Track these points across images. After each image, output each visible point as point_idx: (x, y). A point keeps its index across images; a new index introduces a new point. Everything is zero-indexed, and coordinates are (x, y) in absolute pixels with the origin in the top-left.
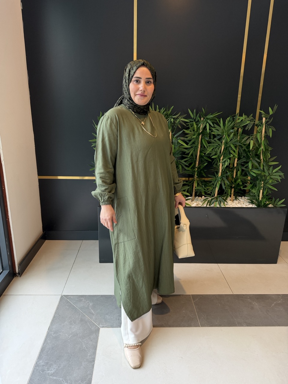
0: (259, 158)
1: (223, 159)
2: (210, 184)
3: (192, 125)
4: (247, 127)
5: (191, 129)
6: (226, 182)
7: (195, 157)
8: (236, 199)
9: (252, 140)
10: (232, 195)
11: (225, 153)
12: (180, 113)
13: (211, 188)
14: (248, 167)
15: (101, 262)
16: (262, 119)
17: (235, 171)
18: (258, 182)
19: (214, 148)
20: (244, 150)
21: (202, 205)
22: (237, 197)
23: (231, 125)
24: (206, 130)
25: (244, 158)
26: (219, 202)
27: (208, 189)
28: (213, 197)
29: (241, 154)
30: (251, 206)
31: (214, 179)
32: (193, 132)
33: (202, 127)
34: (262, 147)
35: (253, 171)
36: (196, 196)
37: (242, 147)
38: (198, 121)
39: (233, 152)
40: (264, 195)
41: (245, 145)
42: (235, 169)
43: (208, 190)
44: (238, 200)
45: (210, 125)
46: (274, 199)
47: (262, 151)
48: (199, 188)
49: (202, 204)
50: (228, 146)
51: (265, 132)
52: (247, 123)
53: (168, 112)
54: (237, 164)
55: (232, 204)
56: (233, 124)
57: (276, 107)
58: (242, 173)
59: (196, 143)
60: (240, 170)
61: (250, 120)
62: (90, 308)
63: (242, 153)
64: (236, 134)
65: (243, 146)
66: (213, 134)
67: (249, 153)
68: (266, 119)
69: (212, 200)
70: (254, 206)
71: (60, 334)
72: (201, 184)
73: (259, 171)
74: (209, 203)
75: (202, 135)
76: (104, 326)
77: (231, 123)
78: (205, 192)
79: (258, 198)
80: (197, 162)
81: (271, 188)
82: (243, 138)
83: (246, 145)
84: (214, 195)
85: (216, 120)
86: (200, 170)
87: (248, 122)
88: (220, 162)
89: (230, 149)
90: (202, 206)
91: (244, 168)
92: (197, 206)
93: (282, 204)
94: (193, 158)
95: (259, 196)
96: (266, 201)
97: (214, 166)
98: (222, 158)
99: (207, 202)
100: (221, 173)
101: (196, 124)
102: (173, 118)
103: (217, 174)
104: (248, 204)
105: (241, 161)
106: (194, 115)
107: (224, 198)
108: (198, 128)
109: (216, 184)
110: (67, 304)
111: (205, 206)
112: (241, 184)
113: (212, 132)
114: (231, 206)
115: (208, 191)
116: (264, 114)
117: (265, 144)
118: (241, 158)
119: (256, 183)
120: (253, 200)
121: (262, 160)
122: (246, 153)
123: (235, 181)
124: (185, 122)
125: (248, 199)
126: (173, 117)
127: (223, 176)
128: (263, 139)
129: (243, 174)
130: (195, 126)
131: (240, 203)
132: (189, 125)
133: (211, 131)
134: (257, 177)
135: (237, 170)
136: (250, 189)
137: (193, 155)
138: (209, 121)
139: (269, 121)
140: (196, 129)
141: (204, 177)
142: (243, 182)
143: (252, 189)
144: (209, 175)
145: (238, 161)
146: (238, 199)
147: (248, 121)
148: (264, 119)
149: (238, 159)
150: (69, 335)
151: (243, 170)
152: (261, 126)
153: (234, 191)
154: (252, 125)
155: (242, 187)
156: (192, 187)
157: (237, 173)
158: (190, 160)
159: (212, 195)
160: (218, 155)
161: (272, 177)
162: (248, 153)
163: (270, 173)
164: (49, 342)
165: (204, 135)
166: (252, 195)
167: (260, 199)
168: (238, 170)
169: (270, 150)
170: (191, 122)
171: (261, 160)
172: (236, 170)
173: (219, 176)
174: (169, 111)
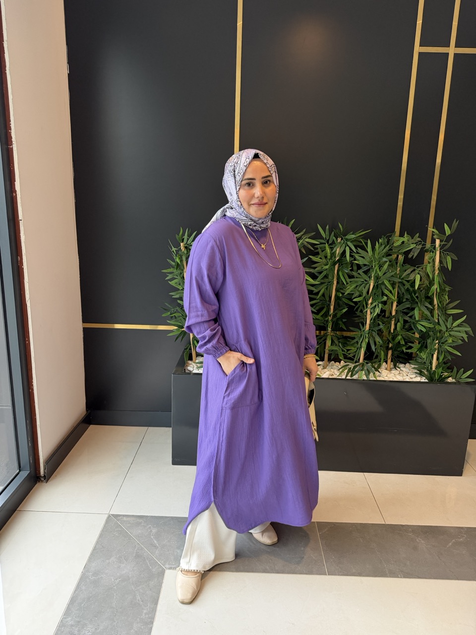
0: (431, 303)
1: (372, 304)
2: (352, 343)
3: (323, 250)
4: (411, 253)
5: (322, 255)
6: (378, 339)
7: (328, 299)
8: (395, 366)
9: (419, 274)
10: (389, 361)
11: (375, 293)
12: (304, 230)
13: (353, 349)
14: (414, 316)
15: (174, 463)
16: (435, 241)
17: (393, 322)
18: (429, 341)
19: (357, 286)
20: (408, 290)
22: (398, 364)
23: (384, 251)
24: (346, 256)
25: (408, 302)
26: (367, 372)
27: (348, 350)
28: (357, 364)
29: (401, 296)
30: (418, 379)
31: (358, 333)
32: (324, 260)
33: (338, 251)
34: (436, 287)
35: (422, 323)
36: (330, 360)
37: (404, 285)
38: (333, 242)
39: (388, 292)
40: (440, 361)
41: (408, 281)
42: (393, 319)
43: (349, 352)
44: (399, 370)
45: (350, 249)
46: (455, 369)
47: (435, 292)
48: (334, 348)
49: (338, 374)
50: (380, 282)
51: (441, 262)
52: (412, 247)
54: (397, 311)
55: (388, 375)
56: (387, 248)
57: (455, 224)
58: (404, 326)
59: (330, 277)
60: (402, 321)
61: (415, 243)
62: (152, 537)
63: (403, 294)
64: (395, 263)
65: (405, 282)
66: (357, 264)
67: (415, 294)
68: (441, 241)
69: (355, 367)
70: (424, 380)
71: (102, 577)
72: (336, 342)
73: (431, 323)
74: (350, 373)
75: (339, 264)
76: (173, 566)
77: (385, 247)
78: (344, 354)
79: (429, 367)
80: (332, 307)
81: (451, 351)
82: (406, 271)
83: (411, 282)
84: (359, 360)
85: (361, 242)
86: (337, 319)
88: (367, 307)
89: (383, 287)
90: (338, 377)
91: (407, 318)
92: (330, 377)
93: (468, 377)
94: (325, 301)
95: (431, 363)
96: (442, 373)
97: (358, 313)
98: (370, 301)
99: (346, 371)
100: (370, 325)
101: (331, 248)
103: (363, 326)
104: (414, 376)
105: (402, 307)
106: (326, 233)
107: (376, 366)
108: (333, 254)
109: (362, 342)
110: (116, 530)
111: (344, 377)
112: (404, 343)
113: (355, 260)
114: (386, 379)
115: (349, 354)
116: (437, 235)
117: (440, 281)
118: (402, 302)
119: (427, 343)
120: (423, 370)
121: (436, 306)
122: (410, 294)
123: (394, 339)
124: (313, 245)
125: (414, 368)
127: (372, 330)
128: (437, 272)
129: (406, 327)
130: (328, 250)
131: (401, 375)
132: (317, 249)
133: (353, 259)
134: (429, 334)
135: (397, 320)
136: (417, 352)
137: (325, 295)
138: (349, 243)
139: (447, 244)
140: (329, 255)
141: (342, 330)
142: (406, 341)
143: (420, 352)
144: (351, 328)
145: (397, 306)
146: (399, 368)
147: (412, 244)
148: (438, 242)
149: (397, 303)
150: (116, 579)
151: (405, 322)
152: (433, 252)
153: (392, 355)
154: (419, 250)
155: (404, 349)
156: (323, 346)
157: (396, 325)
158: (320, 303)
159: (355, 361)
160: (364, 296)
161: (452, 333)
162: (413, 294)
163: (449, 327)
164: (84, 588)
165: (342, 265)
166: (420, 361)
167: (434, 369)
168: (398, 321)
169: (448, 291)
170: (321, 243)
171: (434, 306)
172: (395, 320)
173: (366, 330)
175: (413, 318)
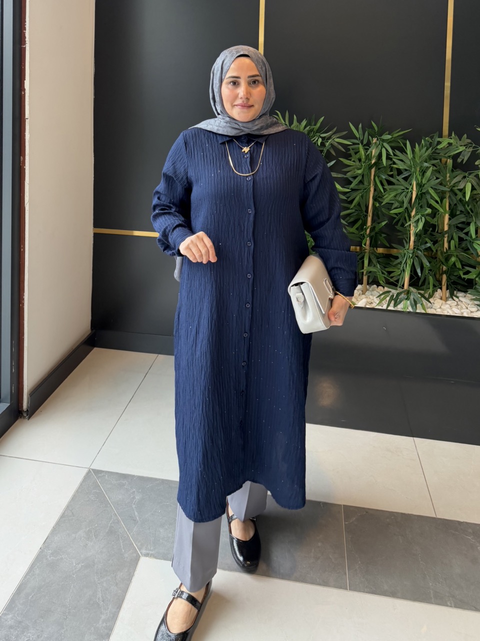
1: (416, 214)
2: (394, 263)
3: (357, 151)
4: (461, 157)
5: (355, 157)
6: (424, 261)
7: (364, 209)
8: (452, 295)
9: (470, 182)
10: (444, 288)
11: (419, 204)
12: (335, 129)
13: (397, 271)
14: (469, 233)
17: (446, 239)
19: (397, 194)
20: (461, 200)
21: (378, 304)
22: (455, 292)
23: (427, 154)
24: (382, 160)
25: (463, 215)
26: (413, 302)
27: (389, 273)
28: (401, 290)
29: (455, 208)
31: (400, 250)
32: (358, 163)
33: (374, 152)
35: (478, 242)
37: (456, 195)
38: (368, 143)
39: (434, 202)
42: (446, 235)
43: (392, 275)
44: (457, 300)
45: (387, 150)
48: (372, 269)
49: (378, 302)
50: (424, 191)
53: (314, 127)
54: (450, 226)
55: (442, 307)
56: (430, 151)
59: (366, 183)
62: (134, 507)
63: (455, 205)
66: (397, 168)
69: (398, 294)
71: (62, 558)
72: (374, 262)
74: (393, 302)
75: (376, 168)
77: (427, 150)
78: (384, 278)
80: (369, 219)
82: (455, 177)
83: (461, 191)
84: (403, 285)
85: (399, 142)
86: (376, 233)
87: (461, 149)
88: (410, 220)
89: (428, 197)
91: (463, 236)
92: (368, 306)
94: (361, 210)
97: (399, 227)
98: (413, 213)
99: (388, 299)
100: (415, 242)
101: (365, 149)
102: (322, 138)
103: (407, 243)
104: (475, 309)
105: (455, 221)
106: (360, 133)
107: (427, 295)
108: (368, 158)
109: (405, 264)
110: (93, 491)
111: (385, 307)
112: (460, 266)
113: (393, 163)
114: (439, 312)
115: (392, 277)
118: (456, 215)
123: (447, 259)
124: (344, 145)
125: (475, 299)
126: (323, 135)
127: (418, 249)
129: (463, 246)
130: (362, 152)
131: (459, 307)
132: (350, 150)
133: (391, 162)
135: (450, 238)
137: (360, 204)
138: (386, 145)
140: (363, 157)
142: (464, 263)
144: (394, 245)
145: (450, 219)
146: (458, 297)
147: (461, 146)
149: (449, 215)
151: (461, 240)
153: (448, 280)
154: (470, 153)
155: (461, 273)
157: (449, 243)
158: (355, 214)
159: (398, 286)
162: (466, 206)
164: (37, 572)
165: (379, 169)
168: (452, 238)
170: (354, 144)
172: (448, 237)
173: (410, 248)
174: (315, 125)
175: (469, 235)
